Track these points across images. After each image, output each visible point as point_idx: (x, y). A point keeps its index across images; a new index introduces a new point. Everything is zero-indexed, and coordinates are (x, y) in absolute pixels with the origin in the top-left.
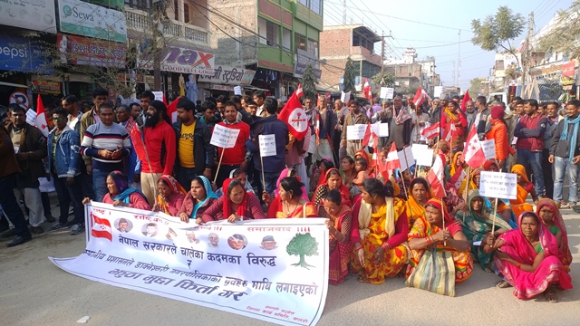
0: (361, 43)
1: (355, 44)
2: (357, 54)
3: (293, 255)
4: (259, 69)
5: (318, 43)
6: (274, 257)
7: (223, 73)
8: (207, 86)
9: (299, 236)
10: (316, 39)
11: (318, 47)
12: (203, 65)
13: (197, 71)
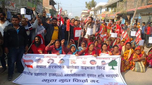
0: (51, 4)
1: (50, 4)
2: (51, 7)
3: (110, 66)
4: (28, 9)
5: (42, 3)
6: (104, 67)
7: (17, 9)
8: (13, 13)
9: (112, 61)
10: (42, 2)
11: (42, 4)
12: (12, 6)
13: (10, 8)
